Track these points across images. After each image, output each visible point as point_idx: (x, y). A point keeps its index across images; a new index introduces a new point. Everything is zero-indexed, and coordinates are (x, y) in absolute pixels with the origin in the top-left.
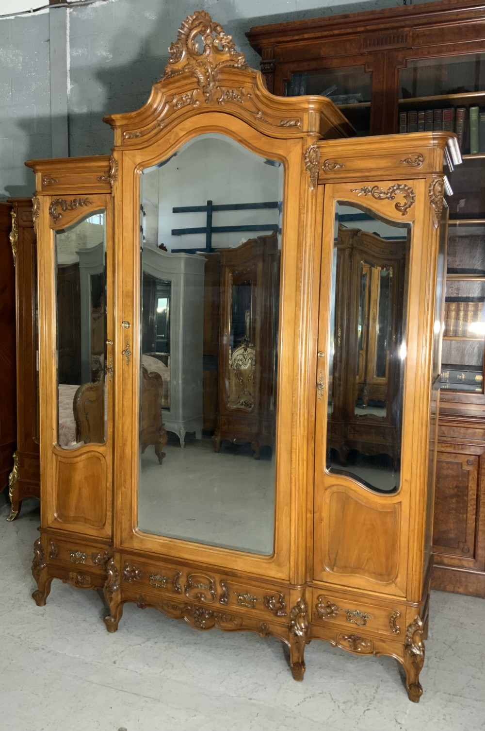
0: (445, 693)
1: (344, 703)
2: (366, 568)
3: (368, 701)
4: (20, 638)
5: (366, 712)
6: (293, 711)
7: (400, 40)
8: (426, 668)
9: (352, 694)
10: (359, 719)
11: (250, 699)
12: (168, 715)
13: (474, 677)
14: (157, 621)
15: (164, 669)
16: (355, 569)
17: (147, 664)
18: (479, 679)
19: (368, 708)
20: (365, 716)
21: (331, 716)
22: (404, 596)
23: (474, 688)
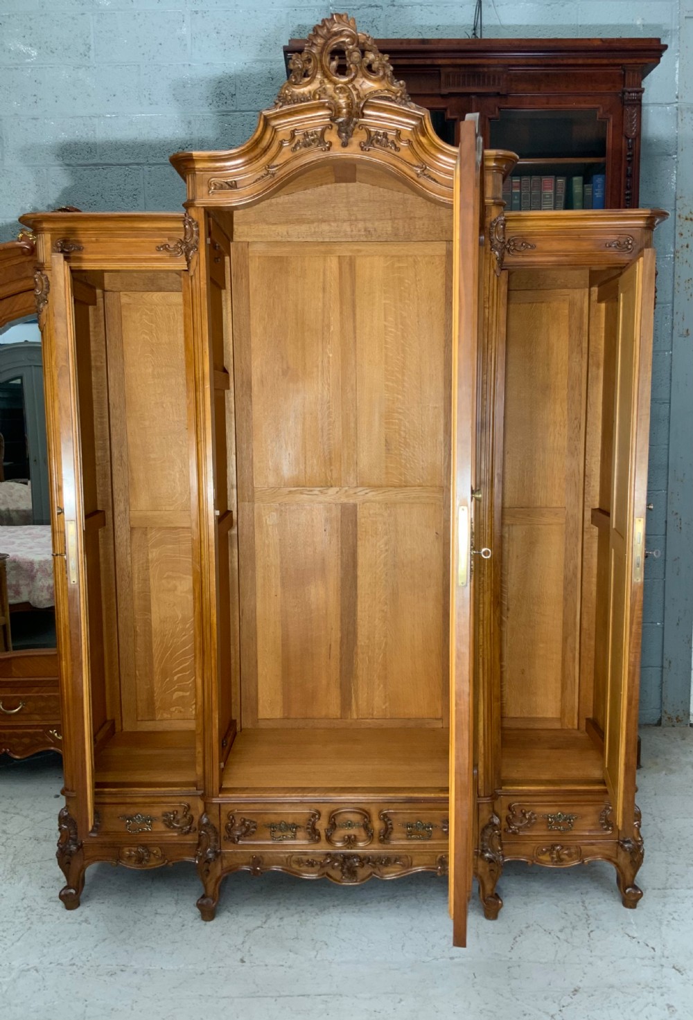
1: (561, 931)
3: (584, 921)
5: (591, 934)
6: (511, 958)
7: (491, 83)
9: (563, 918)
10: (589, 946)
11: (452, 958)
12: (367, 1010)
19: (590, 929)
20: (593, 940)
21: (557, 951)
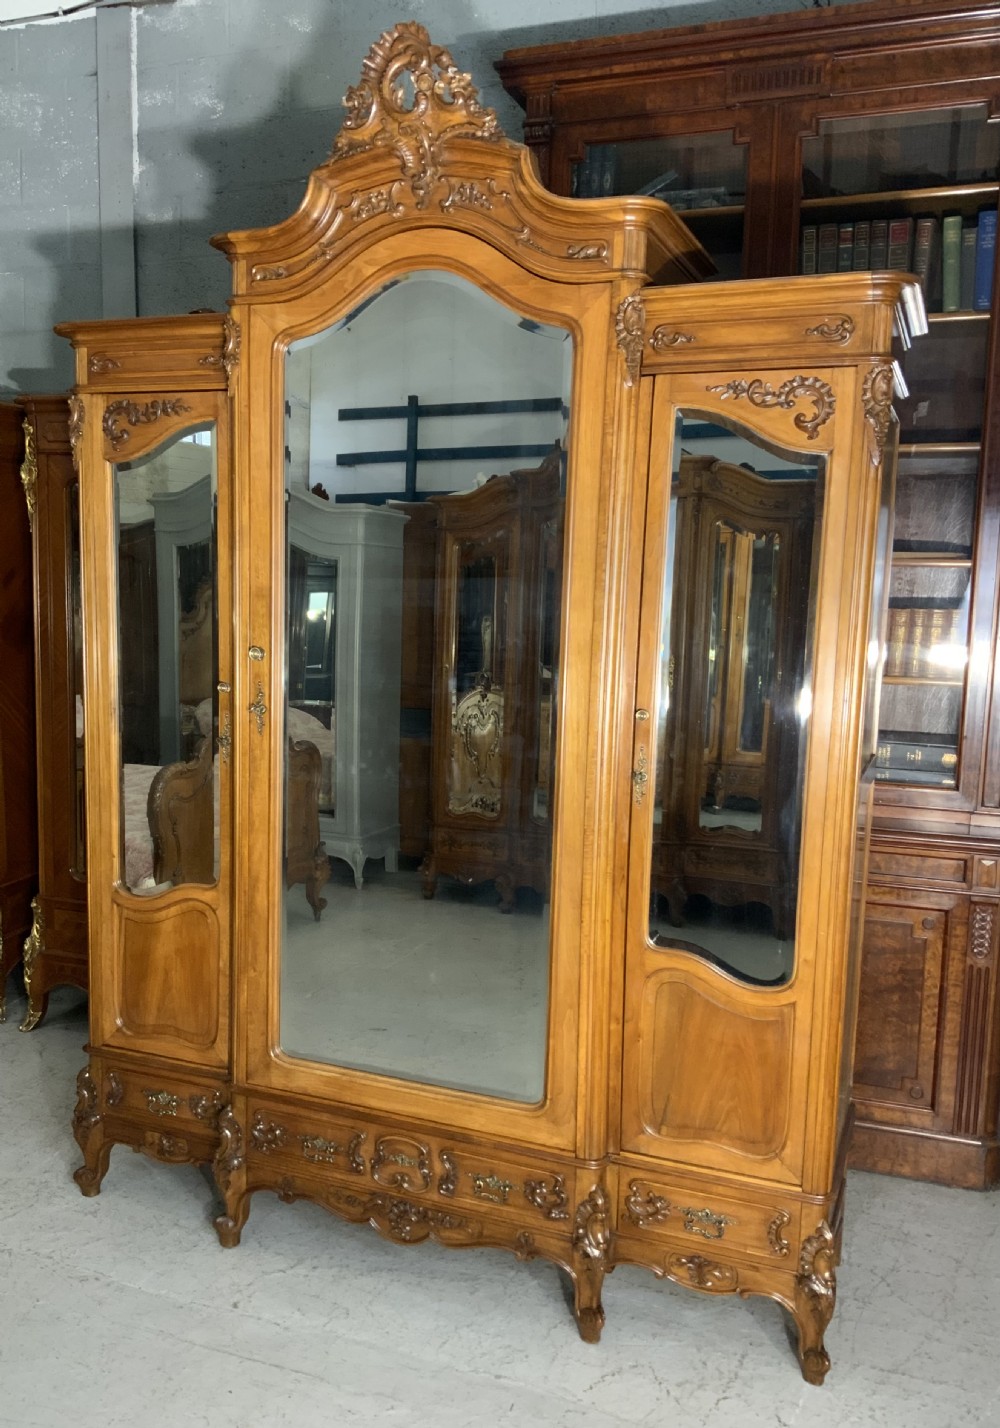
0: (874, 1368)
1: (679, 1385)
2: (724, 1129)
3: (725, 1380)
4: (51, 1258)
5: (721, 1402)
6: (579, 1400)
7: (806, 80)
8: (837, 1320)
9: (695, 1369)
10: (707, 1416)
11: (498, 1377)
12: (340, 1406)
13: (928, 1337)
14: (317, 1227)
15: (331, 1319)
16: (702, 1132)
17: (299, 1310)
18: (938, 1340)
19: (725, 1395)
20: (718, 1410)
21: (653, 1410)
22: (798, 1182)
23: (930, 1358)
